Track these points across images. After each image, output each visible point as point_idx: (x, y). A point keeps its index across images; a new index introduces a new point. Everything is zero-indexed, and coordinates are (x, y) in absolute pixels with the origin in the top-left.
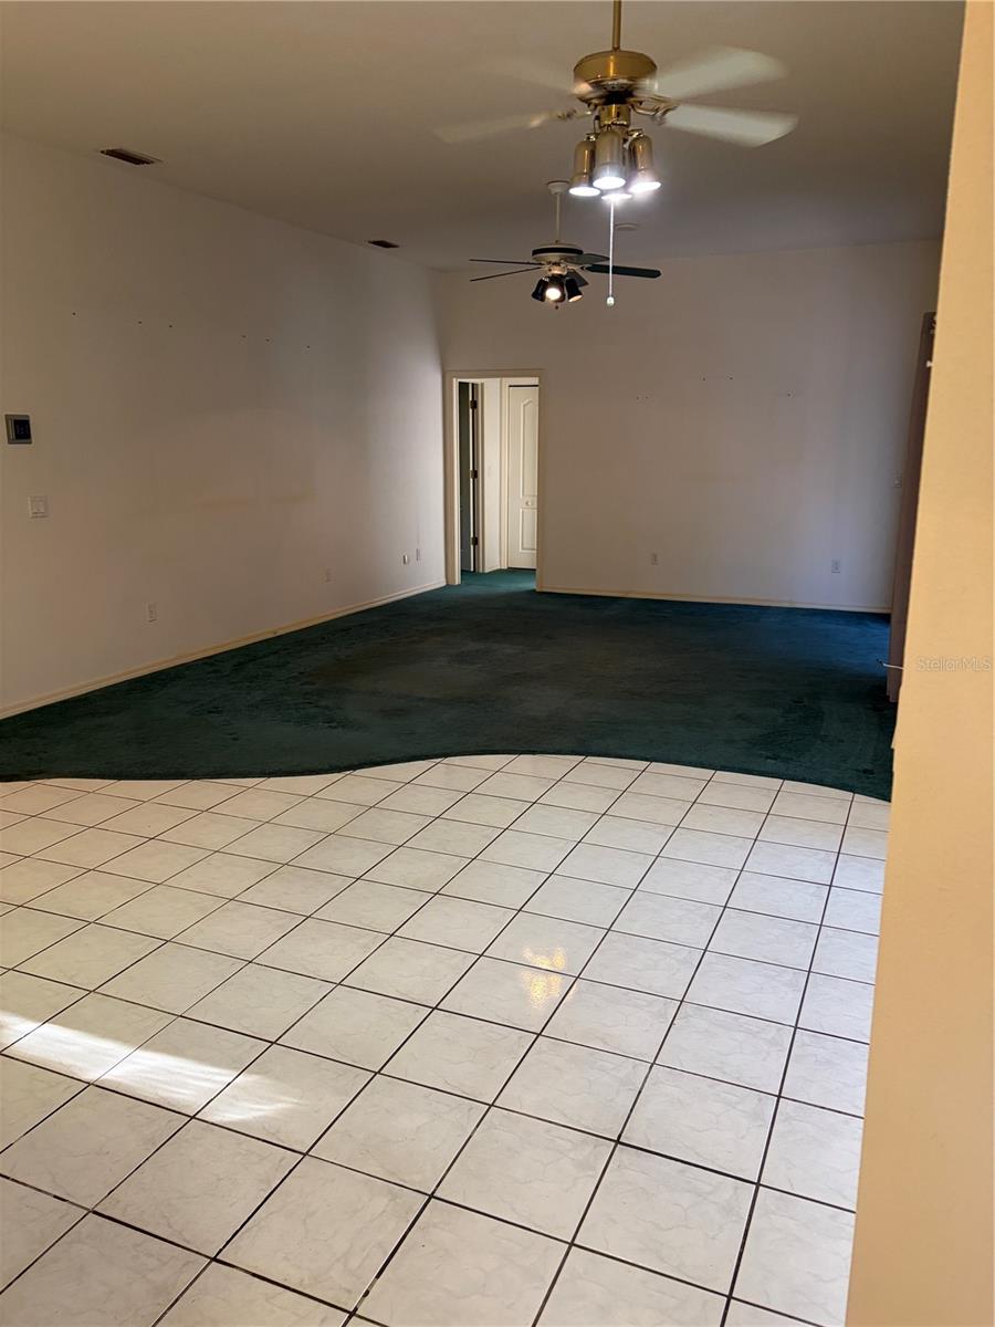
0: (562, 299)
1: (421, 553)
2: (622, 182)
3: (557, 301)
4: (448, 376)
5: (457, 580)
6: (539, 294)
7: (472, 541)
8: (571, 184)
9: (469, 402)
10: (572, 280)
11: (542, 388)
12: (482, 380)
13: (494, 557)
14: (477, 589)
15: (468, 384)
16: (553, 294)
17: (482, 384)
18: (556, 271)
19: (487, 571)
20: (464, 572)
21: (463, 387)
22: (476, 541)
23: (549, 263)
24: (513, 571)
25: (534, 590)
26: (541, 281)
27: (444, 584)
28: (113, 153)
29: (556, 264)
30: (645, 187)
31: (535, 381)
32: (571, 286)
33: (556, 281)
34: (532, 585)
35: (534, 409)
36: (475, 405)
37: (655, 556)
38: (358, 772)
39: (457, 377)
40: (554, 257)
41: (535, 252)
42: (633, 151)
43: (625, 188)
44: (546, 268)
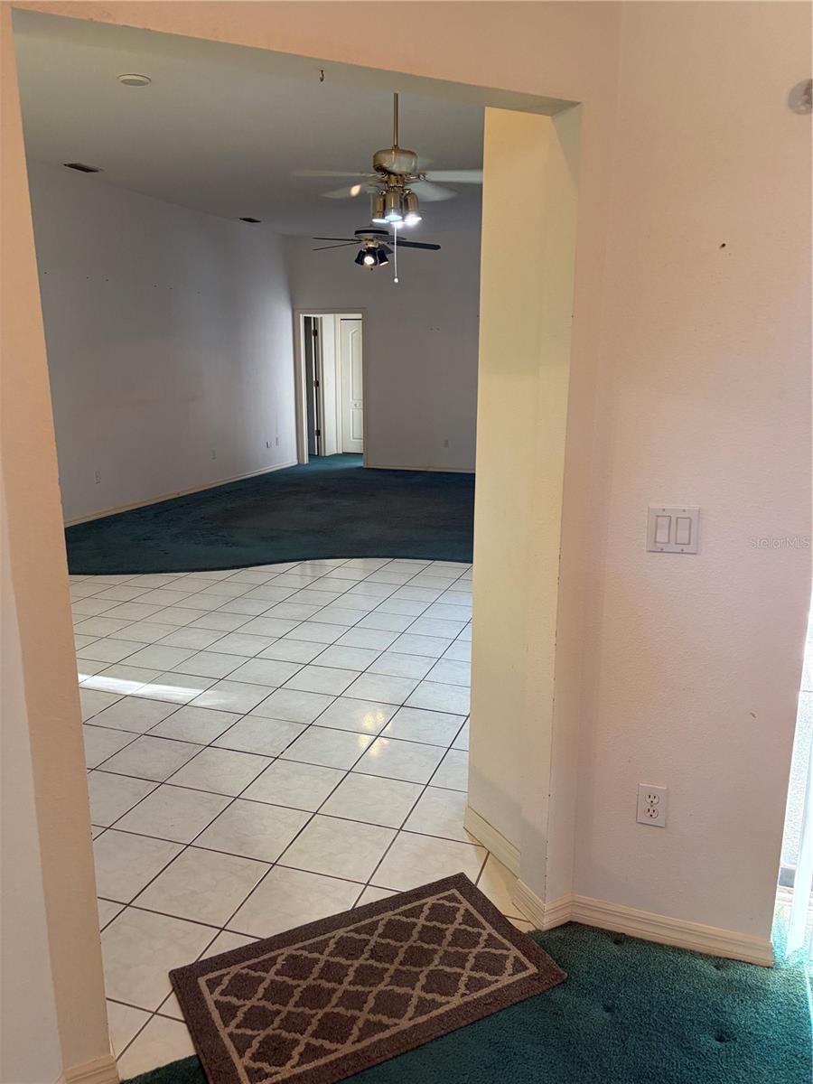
0: (375, 264)
1: (279, 440)
2: (401, 218)
3: (371, 265)
4: (296, 314)
5: (306, 461)
6: (360, 260)
7: (316, 432)
8: (374, 217)
9: (313, 331)
10: (382, 251)
11: (365, 321)
12: (321, 315)
13: (332, 445)
14: (320, 466)
15: (310, 318)
16: (369, 260)
17: (321, 318)
18: (371, 245)
19: (327, 455)
20: (310, 455)
21: (307, 320)
22: (319, 433)
23: (366, 240)
24: (346, 455)
25: (362, 468)
26: (361, 252)
27: (296, 463)
28: (71, 166)
29: (372, 240)
30: (413, 220)
31: (359, 316)
32: (381, 255)
33: (371, 252)
34: (360, 464)
35: (359, 335)
36: (316, 333)
37: (447, 441)
38: (250, 569)
39: (303, 313)
40: (369, 236)
41: (357, 232)
42: (406, 201)
43: (403, 219)
44: (365, 243)
